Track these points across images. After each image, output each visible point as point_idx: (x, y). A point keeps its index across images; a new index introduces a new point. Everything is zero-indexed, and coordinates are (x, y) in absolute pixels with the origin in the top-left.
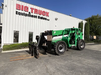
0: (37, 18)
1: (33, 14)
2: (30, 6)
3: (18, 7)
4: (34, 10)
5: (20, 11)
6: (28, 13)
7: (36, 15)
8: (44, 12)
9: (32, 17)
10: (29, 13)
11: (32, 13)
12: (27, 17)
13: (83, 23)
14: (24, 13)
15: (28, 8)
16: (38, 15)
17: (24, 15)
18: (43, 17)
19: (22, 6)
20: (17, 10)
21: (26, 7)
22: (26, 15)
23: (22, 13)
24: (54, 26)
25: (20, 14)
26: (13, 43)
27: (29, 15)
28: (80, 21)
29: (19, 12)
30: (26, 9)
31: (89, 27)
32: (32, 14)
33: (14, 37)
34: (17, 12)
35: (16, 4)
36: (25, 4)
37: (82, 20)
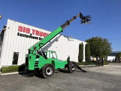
0: (38, 39)
1: (35, 36)
2: (31, 28)
3: (20, 28)
4: (35, 32)
5: (22, 33)
6: (29, 35)
7: (37, 36)
8: (45, 33)
9: (33, 38)
10: (31, 34)
11: (33, 34)
12: (28, 38)
13: (83, 45)
14: (26, 35)
15: (29, 30)
16: (39, 37)
17: (25, 37)
19: (24, 28)
20: (19, 32)
21: (27, 29)
22: (27, 36)
23: (23, 34)
24: (55, 47)
25: (21, 35)
26: (12, 65)
27: (31, 37)
28: (80, 42)
29: (20, 34)
30: (28, 30)
31: (89, 49)
32: (33, 36)
33: (13, 59)
34: (18, 33)
35: (19, 26)
36: (27, 26)
37: (82, 42)
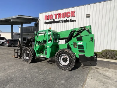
0: (60, 23)
4: (57, 16)
7: (59, 20)
8: (68, 13)
9: (56, 23)
11: (56, 19)
14: (50, 21)
15: (52, 16)
18: (67, 20)
34: (45, 22)
35: (45, 16)
